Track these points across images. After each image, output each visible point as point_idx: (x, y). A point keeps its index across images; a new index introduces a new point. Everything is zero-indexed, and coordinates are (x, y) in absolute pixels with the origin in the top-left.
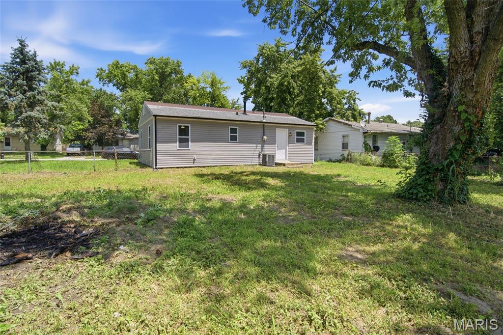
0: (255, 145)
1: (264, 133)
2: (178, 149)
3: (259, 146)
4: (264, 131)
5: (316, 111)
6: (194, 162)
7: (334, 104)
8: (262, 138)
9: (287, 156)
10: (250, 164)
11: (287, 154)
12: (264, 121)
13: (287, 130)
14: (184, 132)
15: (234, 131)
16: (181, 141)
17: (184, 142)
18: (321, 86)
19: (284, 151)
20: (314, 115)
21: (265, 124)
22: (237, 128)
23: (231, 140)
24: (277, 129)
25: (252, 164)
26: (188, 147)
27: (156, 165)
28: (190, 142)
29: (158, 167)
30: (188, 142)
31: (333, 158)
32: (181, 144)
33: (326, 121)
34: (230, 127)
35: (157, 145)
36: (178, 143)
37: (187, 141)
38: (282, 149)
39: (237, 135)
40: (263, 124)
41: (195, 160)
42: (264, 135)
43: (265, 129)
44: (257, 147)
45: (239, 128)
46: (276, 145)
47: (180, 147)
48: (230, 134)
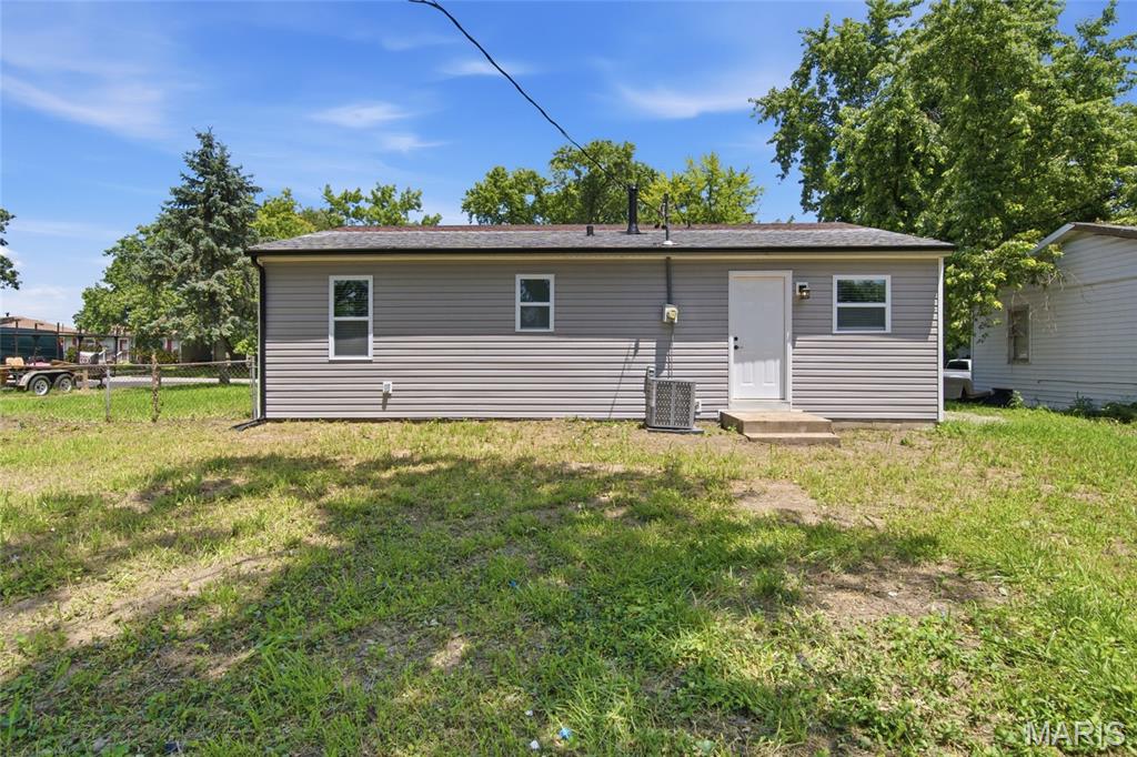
0: (628, 344)
1: (669, 292)
2: (332, 357)
3: (649, 346)
4: (669, 285)
5: (1008, 203)
6: (384, 404)
7: (1106, 167)
8: (662, 313)
9: (790, 386)
10: (606, 415)
11: (790, 379)
12: (669, 243)
13: (788, 275)
15: (537, 290)
16: (342, 332)
17: (350, 336)
18: (1024, 95)
19: (774, 365)
20: (996, 222)
21: (674, 257)
22: (551, 277)
23: (522, 326)
24: (733, 275)
25: (614, 415)
26: (367, 354)
27: (263, 410)
28: (371, 337)
29: (268, 415)
30: (366, 335)
31: (1100, 397)
32: (342, 342)
33: (1064, 243)
34: (521, 277)
35: (268, 346)
36: (331, 339)
37: (361, 330)
38: (765, 359)
39: (551, 304)
40: (662, 257)
41: (387, 396)
42: (670, 301)
43: (674, 275)
44: (637, 348)
45: (556, 278)
46: (731, 339)
47: (337, 353)
48: (519, 304)
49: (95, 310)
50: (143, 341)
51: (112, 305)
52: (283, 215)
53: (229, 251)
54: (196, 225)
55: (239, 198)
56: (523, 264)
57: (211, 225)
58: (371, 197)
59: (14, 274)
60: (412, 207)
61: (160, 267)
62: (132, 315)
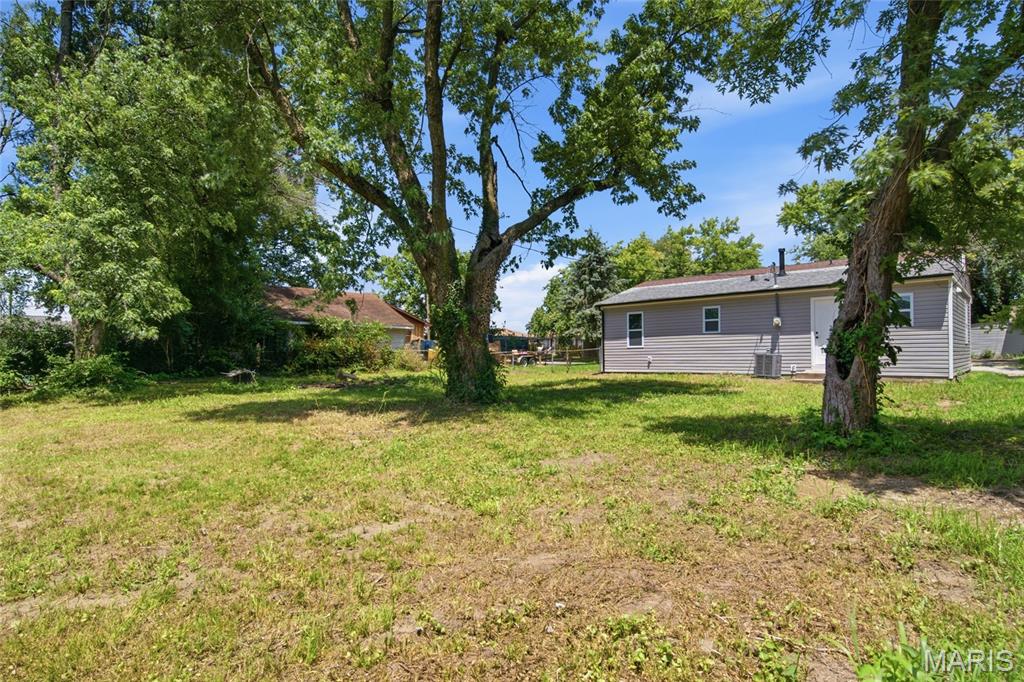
0: (757, 337)
1: (778, 310)
2: (628, 347)
3: (768, 338)
4: (778, 307)
6: (649, 366)
8: (773, 321)
10: (746, 372)
12: (776, 287)
14: (635, 321)
15: (711, 314)
16: (632, 336)
17: (635, 338)
21: (779, 293)
22: (719, 307)
23: (707, 330)
24: (812, 299)
25: (750, 372)
26: (641, 345)
27: (604, 369)
28: (643, 338)
30: (641, 337)
32: (632, 340)
34: (704, 308)
35: (605, 344)
36: (628, 339)
37: (639, 335)
39: (719, 320)
40: (774, 293)
41: (650, 363)
42: (778, 315)
43: (780, 302)
44: (761, 339)
45: (722, 307)
46: (812, 333)
47: (631, 344)
48: (704, 320)
49: (539, 323)
50: (563, 341)
51: (547, 319)
52: (640, 251)
53: (601, 291)
54: (585, 280)
55: (605, 261)
56: (706, 302)
57: (592, 279)
58: (699, 229)
59: (499, 302)
60: (731, 231)
61: (570, 303)
62: (557, 325)
